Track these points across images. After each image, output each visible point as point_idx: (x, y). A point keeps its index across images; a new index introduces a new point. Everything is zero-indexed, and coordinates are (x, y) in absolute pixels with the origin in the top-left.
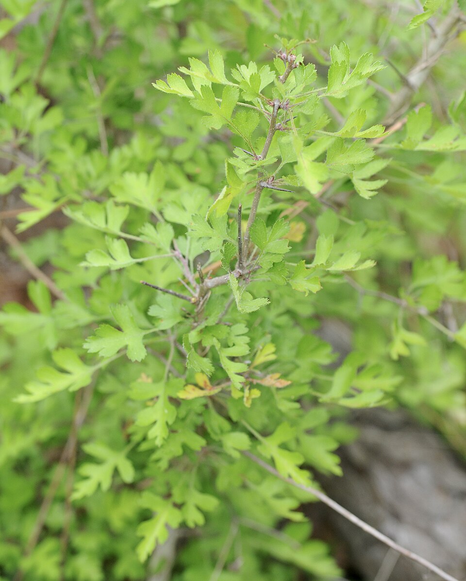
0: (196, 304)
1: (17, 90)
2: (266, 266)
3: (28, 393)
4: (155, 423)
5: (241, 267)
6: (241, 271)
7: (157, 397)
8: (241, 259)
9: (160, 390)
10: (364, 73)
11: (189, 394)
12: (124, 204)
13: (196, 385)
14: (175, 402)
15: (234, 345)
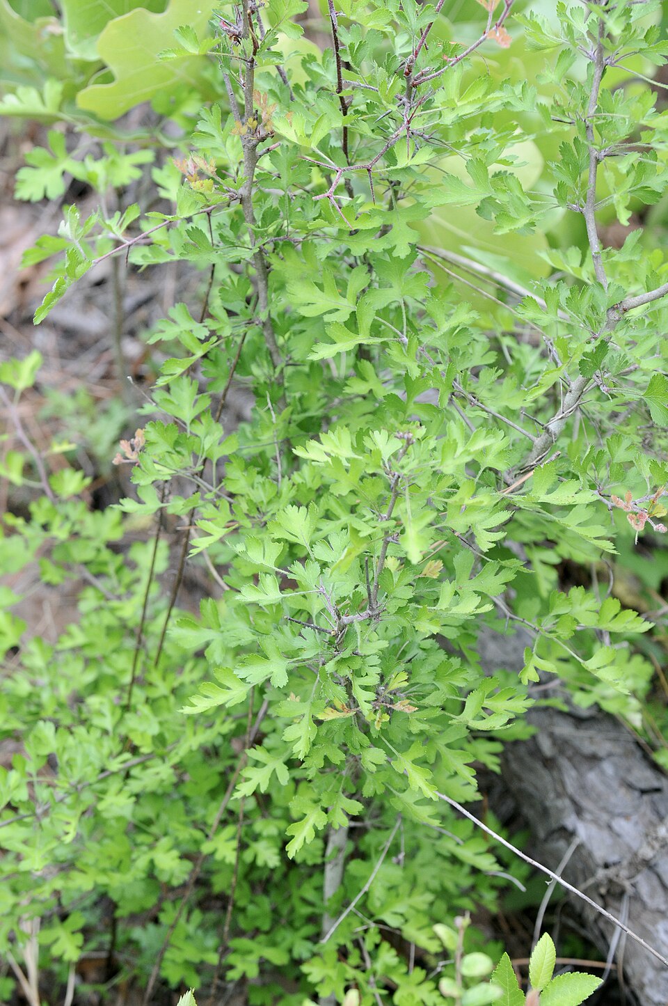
0: (336, 636)
1: (197, 418)
2: (392, 610)
3: (193, 705)
4: (300, 738)
5: (372, 609)
6: (370, 612)
7: (303, 716)
8: (370, 603)
9: (306, 709)
10: (472, 450)
11: (328, 715)
12: (279, 541)
13: (335, 708)
14: (319, 723)
15: (367, 675)
